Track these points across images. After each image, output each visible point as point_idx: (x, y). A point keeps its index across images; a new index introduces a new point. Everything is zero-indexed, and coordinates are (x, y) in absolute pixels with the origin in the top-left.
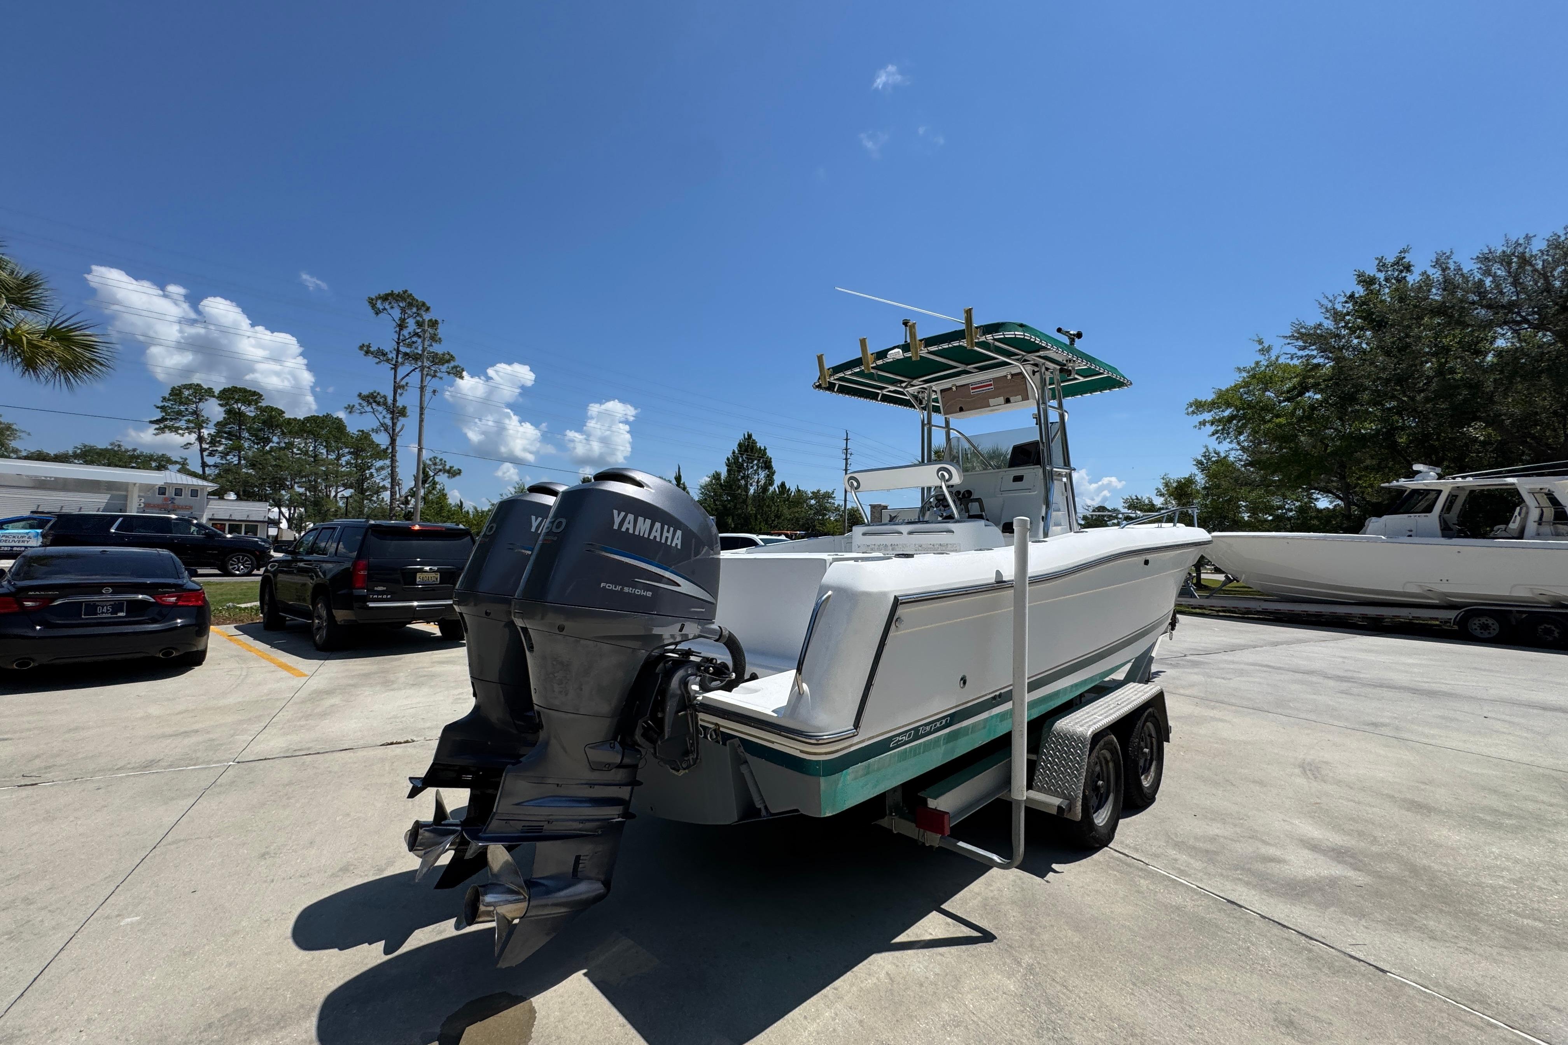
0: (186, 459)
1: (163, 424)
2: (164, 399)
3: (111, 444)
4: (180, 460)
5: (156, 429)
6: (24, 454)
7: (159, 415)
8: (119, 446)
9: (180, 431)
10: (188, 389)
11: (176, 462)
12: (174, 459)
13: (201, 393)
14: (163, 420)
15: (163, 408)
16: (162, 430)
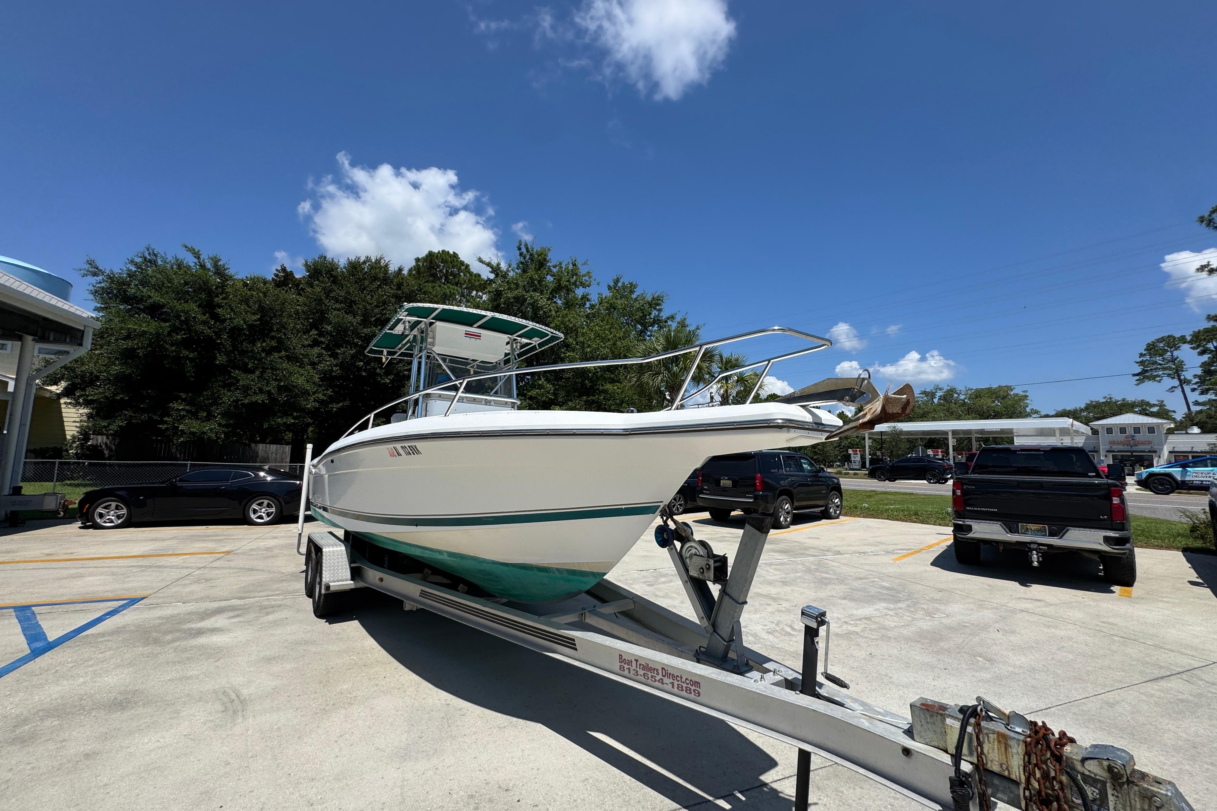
0: (1162, 401)
1: (1144, 376)
2: (1141, 355)
3: (1105, 398)
4: (1157, 403)
5: (1137, 380)
6: (1043, 414)
7: (1139, 369)
8: (1111, 398)
9: (1158, 379)
10: (1161, 342)
11: (1155, 405)
12: (1152, 402)
13: (1172, 342)
14: (1144, 371)
15: (1141, 363)
16: (1140, 381)
